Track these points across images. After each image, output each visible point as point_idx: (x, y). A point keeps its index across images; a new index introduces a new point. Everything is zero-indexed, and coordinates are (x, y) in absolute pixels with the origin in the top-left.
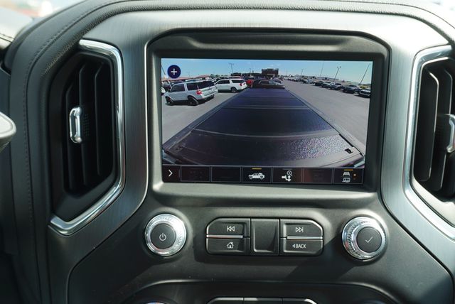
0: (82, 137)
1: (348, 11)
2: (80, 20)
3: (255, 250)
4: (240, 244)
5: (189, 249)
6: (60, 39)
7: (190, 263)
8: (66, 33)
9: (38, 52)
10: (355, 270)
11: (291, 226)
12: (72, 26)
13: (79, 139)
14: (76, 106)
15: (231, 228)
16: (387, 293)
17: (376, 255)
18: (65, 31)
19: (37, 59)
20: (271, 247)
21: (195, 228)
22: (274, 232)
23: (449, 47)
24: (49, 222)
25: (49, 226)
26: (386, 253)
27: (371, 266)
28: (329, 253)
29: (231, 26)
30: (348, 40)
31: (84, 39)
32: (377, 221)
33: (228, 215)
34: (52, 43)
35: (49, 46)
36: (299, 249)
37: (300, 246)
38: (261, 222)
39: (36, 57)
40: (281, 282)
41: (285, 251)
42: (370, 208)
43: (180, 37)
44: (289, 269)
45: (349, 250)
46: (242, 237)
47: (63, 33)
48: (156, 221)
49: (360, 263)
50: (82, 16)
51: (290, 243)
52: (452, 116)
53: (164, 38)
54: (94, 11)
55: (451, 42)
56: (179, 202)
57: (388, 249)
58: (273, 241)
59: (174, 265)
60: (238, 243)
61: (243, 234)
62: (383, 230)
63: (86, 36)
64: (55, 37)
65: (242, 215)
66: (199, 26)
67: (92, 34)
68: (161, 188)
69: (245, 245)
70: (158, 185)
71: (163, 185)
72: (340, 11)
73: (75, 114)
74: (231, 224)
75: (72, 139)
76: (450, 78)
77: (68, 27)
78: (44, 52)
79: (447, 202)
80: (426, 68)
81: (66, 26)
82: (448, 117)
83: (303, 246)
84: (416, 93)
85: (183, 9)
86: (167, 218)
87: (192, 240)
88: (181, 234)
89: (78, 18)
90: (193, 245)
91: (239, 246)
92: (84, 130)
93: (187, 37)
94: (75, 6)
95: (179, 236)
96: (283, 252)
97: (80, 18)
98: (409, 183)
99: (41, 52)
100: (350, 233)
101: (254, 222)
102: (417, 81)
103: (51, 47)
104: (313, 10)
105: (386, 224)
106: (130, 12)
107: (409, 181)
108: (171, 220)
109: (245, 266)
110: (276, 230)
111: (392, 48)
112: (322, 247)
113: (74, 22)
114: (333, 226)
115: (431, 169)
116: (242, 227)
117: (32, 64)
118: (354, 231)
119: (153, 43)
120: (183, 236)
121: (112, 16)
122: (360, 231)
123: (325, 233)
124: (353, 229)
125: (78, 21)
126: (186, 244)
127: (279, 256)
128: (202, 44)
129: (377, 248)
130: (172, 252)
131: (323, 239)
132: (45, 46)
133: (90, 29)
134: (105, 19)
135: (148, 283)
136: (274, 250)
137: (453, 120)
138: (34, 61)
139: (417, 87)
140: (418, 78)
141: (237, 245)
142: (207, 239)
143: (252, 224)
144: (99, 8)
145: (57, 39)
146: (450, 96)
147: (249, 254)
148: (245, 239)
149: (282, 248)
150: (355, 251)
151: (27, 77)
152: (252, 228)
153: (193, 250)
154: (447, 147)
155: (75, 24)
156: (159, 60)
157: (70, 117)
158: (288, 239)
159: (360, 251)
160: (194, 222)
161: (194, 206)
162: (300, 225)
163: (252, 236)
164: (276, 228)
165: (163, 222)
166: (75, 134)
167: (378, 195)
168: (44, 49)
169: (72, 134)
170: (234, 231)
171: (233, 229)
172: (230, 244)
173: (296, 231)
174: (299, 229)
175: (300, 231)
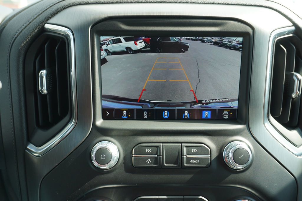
0: (47, 90)
1: (226, 4)
2: (45, 11)
3: (165, 165)
4: (155, 160)
5: (120, 164)
6: (31, 24)
7: (121, 173)
8: (36, 20)
9: (17, 33)
10: (232, 177)
11: (189, 148)
12: (39, 15)
13: (45, 92)
15: (149, 150)
16: (253, 192)
17: (246, 167)
18: (35, 18)
19: (16, 38)
20: (176, 162)
21: (125, 150)
23: (293, 28)
24: (26, 148)
25: (26, 151)
26: (253, 165)
27: (243, 174)
28: (214, 165)
29: (147, 14)
30: (226, 23)
31: (48, 24)
32: (246, 143)
33: (146, 141)
34: (27, 26)
35: (24, 29)
36: (195, 163)
37: (195, 161)
38: (171, 146)
39: (15, 36)
40: (182, 185)
41: (185, 165)
42: (242, 135)
43: (114, 22)
44: (188, 177)
45: (227, 163)
46: (156, 156)
47: (33, 20)
48: (98, 146)
49: (235, 172)
51: (189, 159)
52: (295, 73)
53: (102, 23)
54: (55, 4)
55: (294, 24)
56: (114, 133)
57: (253, 163)
58: (178, 159)
59: (111, 175)
60: (154, 160)
61: (157, 154)
62: (251, 150)
63: (49, 22)
64: (28, 22)
65: (156, 141)
66: (126, 15)
67: (53, 20)
68: (102, 124)
69: (158, 161)
70: (100, 122)
71: (103, 122)
72: (220, 4)
73: (42, 74)
74: (149, 147)
75: (40, 92)
76: (294, 48)
77: (37, 15)
78: (21, 33)
79: (292, 131)
80: (278, 42)
81: (36, 15)
82: (293, 74)
83: (197, 161)
84: (272, 58)
85: (115, 3)
86: (106, 144)
87: (123, 159)
88: (115, 155)
89: (44, 9)
90: (123, 162)
91: (154, 162)
92: (49, 85)
93: (118, 22)
94: (42, 1)
95: (114, 156)
96: (184, 165)
97: (45, 9)
98: (267, 118)
99: (18, 33)
100: (228, 152)
101: (164, 145)
102: (272, 50)
103: (25, 30)
104: (203, 3)
105: (252, 145)
106: (79, 6)
107: (267, 117)
108: (108, 145)
109: (159, 175)
110: (179, 152)
111: (255, 28)
112: (210, 161)
113: (41, 12)
114: (217, 148)
115: (281, 109)
116: (156, 149)
117: (13, 41)
118: (231, 150)
119: (94, 27)
120: (117, 156)
121: (67, 8)
122: (235, 151)
123: (212, 152)
124: (230, 149)
125: (43, 12)
126: (119, 161)
127: (181, 168)
128: (130, 27)
129: (247, 162)
130: (110, 167)
131: (210, 157)
132: (22, 29)
133: (52, 17)
134: (62, 10)
135: (94, 188)
136: (178, 164)
137: (296, 76)
138: (14, 39)
139: (272, 55)
140: (272, 48)
141: (153, 161)
142: (133, 158)
143: (163, 147)
144: (58, 3)
145: (29, 24)
146: (294, 61)
147: (161, 167)
148: (159, 157)
149: (184, 162)
150: (232, 164)
151: (10, 50)
152: (163, 150)
153: (123, 165)
154: (292, 94)
155: (41, 13)
156: (99, 37)
157: (39, 77)
158: (187, 156)
159: (235, 164)
160: (124, 146)
161: (124, 136)
162: (194, 147)
163: (163, 155)
164: (179, 149)
165: (103, 147)
166: (43, 88)
167: (247, 126)
168: (20, 30)
169: (41, 88)
170: (151, 152)
171: (150, 150)
172: (149, 161)
173: (193, 152)
174: (194, 150)
175: (195, 152)
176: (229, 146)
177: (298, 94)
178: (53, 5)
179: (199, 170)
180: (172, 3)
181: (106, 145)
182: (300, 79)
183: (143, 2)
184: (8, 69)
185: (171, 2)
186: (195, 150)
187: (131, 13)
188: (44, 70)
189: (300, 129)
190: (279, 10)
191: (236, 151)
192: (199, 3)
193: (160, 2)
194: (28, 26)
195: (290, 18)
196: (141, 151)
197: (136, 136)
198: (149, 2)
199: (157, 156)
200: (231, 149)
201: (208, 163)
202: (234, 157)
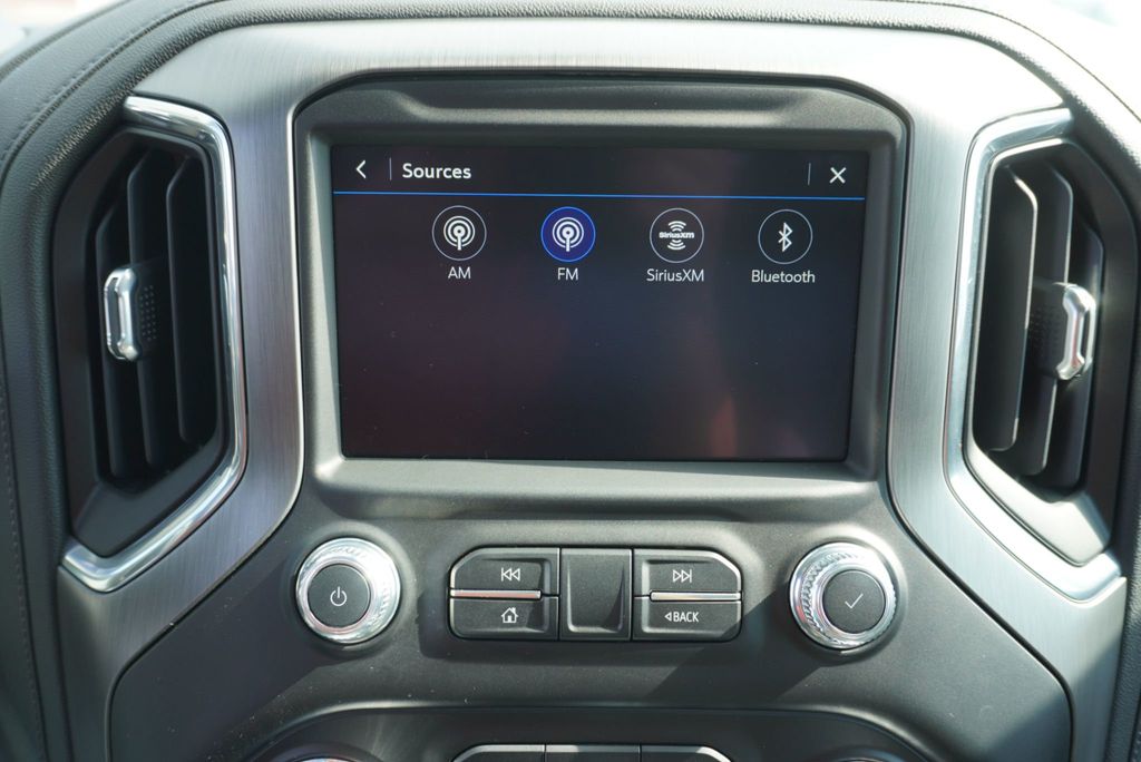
0: (136, 343)
1: (808, 22)
2: (127, 45)
4: (535, 611)
5: (406, 624)
6: (74, 95)
7: (407, 658)
8: (92, 79)
9: (22, 128)
10: (822, 676)
11: (660, 566)
12: (107, 61)
13: (129, 350)
14: (120, 263)
15: (511, 574)
16: (902, 733)
17: (872, 640)
18: (90, 74)
19: (19, 148)
20: (611, 620)
21: (421, 571)
22: (618, 581)
23: (1065, 115)
24: (60, 561)
25: (61, 570)
26: (900, 633)
27: (863, 664)
28: (756, 632)
29: (505, 63)
30: (804, 98)
31: (139, 95)
32: (878, 553)
33: (502, 540)
34: (59, 103)
35: (49, 113)
36: (682, 624)
37: (684, 617)
38: (592, 557)
39: (17, 142)
40: (637, 704)
41: (647, 630)
42: (863, 522)
43: (380, 92)
44: (655, 675)
45: (807, 625)
46: (538, 594)
47: (84, 79)
48: (325, 556)
49: (832, 656)
50: (132, 36)
51: (659, 608)
52: (1070, 287)
53: (337, 96)
54: (163, 22)
55: (1070, 101)
56: (382, 508)
57: (904, 624)
58: (618, 608)
59: (370, 666)
60: (528, 611)
61: (540, 587)
62: (893, 576)
63: (141, 87)
64: (64, 89)
65: (539, 541)
66: (424, 64)
67: (151, 83)
68: (337, 473)
69: (546, 614)
70: (331, 466)
71: (342, 468)
72: (787, 21)
73: (117, 284)
74: (511, 563)
75: (111, 350)
76: (1067, 192)
77: (96, 63)
78: (36, 128)
79: (1058, 502)
80: (1007, 166)
81: (93, 61)
82: (1061, 290)
83: (691, 617)
84: (978, 232)
85: (388, 18)
86: (352, 549)
87: (415, 604)
88: (386, 589)
89: (123, 39)
90: (417, 616)
91: (530, 618)
92: (143, 327)
93: (396, 93)
94: (122, 4)
95: (380, 595)
96: (642, 631)
97: (128, 39)
98: (960, 457)
99: (27, 129)
100: (808, 585)
101: (569, 556)
102: (980, 201)
103: (52, 116)
104: (720, 19)
105: (900, 560)
106: (253, 27)
107: (960, 453)
108: (358, 554)
109: (549, 667)
110: (623, 576)
111: (914, 118)
112: (739, 618)
113: (112, 50)
114: (767, 567)
115: (1017, 421)
116: (540, 570)
117: (8, 158)
118: (817, 578)
119: (307, 109)
120: (393, 594)
121: (207, 36)
122: (832, 579)
123: (746, 582)
124: (815, 573)
125: (121, 49)
126: (401, 612)
127: (631, 640)
128: (433, 109)
129: (874, 621)
130: (367, 634)
131: (741, 600)
132: (40, 114)
133: (152, 71)
134: (191, 44)
135: (305, 713)
136: (620, 627)
137: (1074, 298)
138: (11, 151)
139: (980, 217)
140: (981, 192)
141: (527, 616)
142: (452, 601)
143: (564, 561)
144: (176, 15)
145: (69, 94)
146: (1066, 239)
147: (557, 638)
148: (547, 599)
149: (640, 621)
150: (819, 630)
152: (563, 571)
153: (415, 627)
154: (1059, 367)
155: (113, 55)
156: (326, 149)
157: (106, 294)
158: (653, 598)
159: (831, 629)
160: (419, 557)
161: (417, 519)
162: (682, 565)
163: (563, 591)
164: (623, 572)
165: (338, 561)
166: (119, 338)
167: (881, 488)
168: (35, 120)
169: (112, 337)
170: (518, 579)
171: (517, 574)
172: (510, 613)
173: (674, 580)
174: (682, 575)
175: (683, 580)
176: (812, 561)
177: (1079, 367)
178: (158, 24)
180: (604, 16)
181: (353, 551)
182: (1087, 309)
183: (494, 16)
185: (599, 16)
186: (685, 576)
187: (445, 58)
188: (125, 268)
189: (1088, 499)
190: (1011, 47)
191: (835, 580)
192: (708, 19)
193: (560, 15)
194: (64, 104)
195: (1053, 76)
196: (482, 575)
197: (459, 519)
198: (518, 16)
199: (542, 595)
200: (818, 571)
201: (732, 625)
202: (827, 603)
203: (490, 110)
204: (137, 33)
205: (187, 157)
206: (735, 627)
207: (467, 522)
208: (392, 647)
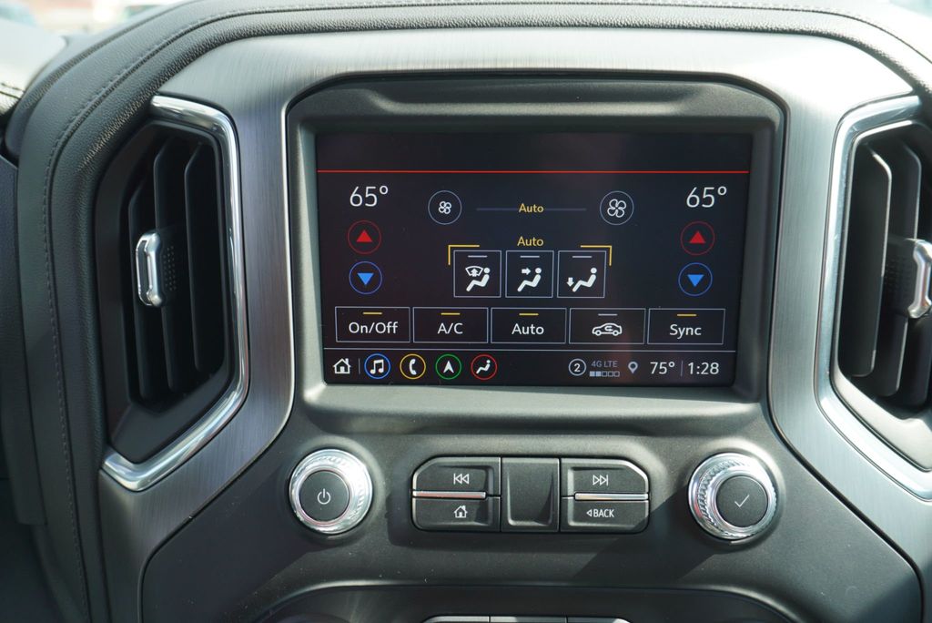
0: (161, 293)
1: (700, 28)
2: (153, 55)
4: (481, 508)
5: (378, 519)
6: (112, 95)
7: (379, 545)
8: (126, 82)
9: (71, 122)
10: (715, 561)
11: (583, 472)
12: (137, 67)
13: (155, 298)
14: (148, 230)
15: (461, 478)
16: (781, 608)
17: (757, 533)
18: (124, 78)
19: (69, 137)
20: (543, 516)
21: (389, 476)
22: (549, 484)
23: (915, 101)
24: (100, 466)
25: (101, 473)
26: (779, 527)
27: (749, 552)
28: (661, 526)
29: (456, 66)
30: (699, 91)
31: (162, 94)
32: (761, 461)
33: (455, 451)
34: (100, 101)
35: (92, 109)
36: (601, 519)
37: (602, 513)
38: (527, 466)
39: (66, 133)
40: (564, 584)
41: (572, 523)
42: (747, 436)
43: (356, 90)
44: (577, 560)
45: (702, 520)
46: (483, 495)
47: (119, 82)
48: (312, 464)
49: (724, 546)
50: (157, 47)
51: (582, 506)
52: (919, 242)
53: (321, 94)
54: (181, 35)
55: (918, 89)
56: (357, 425)
57: (782, 520)
58: (548, 505)
59: (348, 552)
60: (475, 508)
61: (485, 489)
62: (775, 485)
63: (164, 88)
64: (104, 90)
65: (484, 452)
66: (391, 68)
67: (176, 84)
68: (322, 396)
69: (490, 511)
70: (315, 391)
71: (325, 390)
72: (684, 28)
73: (146, 246)
74: (462, 470)
75: (141, 299)
76: (917, 164)
77: (129, 69)
78: (82, 122)
79: (910, 419)
80: (866, 144)
81: (126, 68)
82: (912, 244)
83: (608, 513)
84: (843, 198)
85: (360, 30)
86: (334, 458)
87: (384, 503)
88: (361, 491)
89: (149, 50)
90: (386, 512)
91: (477, 513)
92: (166, 280)
93: (368, 91)
95: (356, 494)
96: (568, 524)
97: (154, 50)
98: (828, 382)
99: (75, 121)
100: (704, 488)
101: (509, 464)
102: (844, 172)
103: (94, 112)
105: (779, 467)
106: (252, 39)
107: (828, 378)
108: (339, 462)
109: (492, 554)
110: (552, 480)
111: (790, 106)
112: (647, 514)
113: (141, 59)
114: (669, 472)
115: (874, 352)
116: (485, 475)
117: (59, 146)
118: (711, 482)
119: (297, 105)
120: (367, 494)
121: (216, 47)
122: (723, 483)
123: (653, 485)
124: (709, 478)
125: (148, 58)
126: (373, 508)
127: (559, 532)
128: (398, 104)
129: (758, 517)
130: (346, 526)
131: (648, 499)
132: (85, 110)
133: (173, 75)
134: (204, 53)
135: (298, 589)
136: (550, 521)
137: (922, 251)
138: (62, 140)
139: (844, 185)
140: (845, 165)
141: (475, 512)
142: (414, 500)
143: (504, 468)
144: (192, 30)
145: (108, 94)
146: (916, 202)
147: (498, 530)
148: (490, 499)
149: (566, 517)
150: (713, 524)
151: (50, 174)
152: (504, 477)
153: (384, 521)
154: (910, 308)
155: (142, 63)
156: (312, 137)
157: (137, 254)
158: (577, 498)
159: (724, 524)
160: (387, 463)
161: (386, 434)
162: (600, 471)
163: (504, 492)
164: (552, 476)
165: (322, 468)
166: (148, 288)
167: (763, 407)
168: (81, 115)
169: (141, 288)
170: (468, 482)
171: (466, 479)
172: (461, 510)
173: (594, 483)
174: (600, 480)
175: (601, 484)
176: (706, 468)
177: (927, 307)
178: (177, 37)
179: (615, 539)
180: (534, 26)
181: (334, 461)
183: (446, 27)
184: (47, 229)
185: (530, 26)
186: (603, 480)
187: (407, 63)
188: (151, 233)
190: (869, 46)
191: (726, 484)
192: (619, 27)
193: (499, 26)
194: (104, 102)
195: (905, 68)
196: (438, 480)
197: (423, 433)
198: (465, 27)
199: (487, 495)
200: (712, 476)
201: (641, 519)
202: (720, 503)
203: (444, 104)
204: (160, 45)
205: (200, 143)
206: (644, 521)
207: (425, 437)
208: (366, 537)
